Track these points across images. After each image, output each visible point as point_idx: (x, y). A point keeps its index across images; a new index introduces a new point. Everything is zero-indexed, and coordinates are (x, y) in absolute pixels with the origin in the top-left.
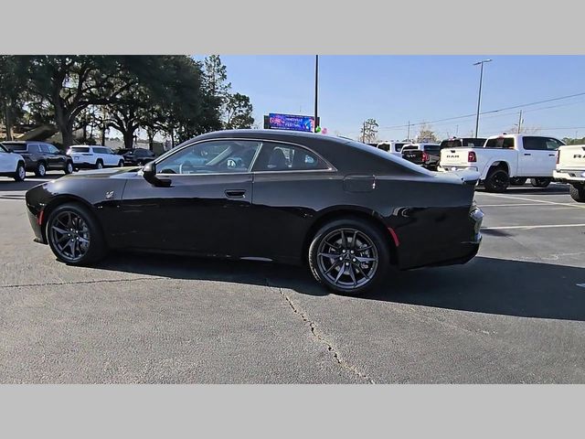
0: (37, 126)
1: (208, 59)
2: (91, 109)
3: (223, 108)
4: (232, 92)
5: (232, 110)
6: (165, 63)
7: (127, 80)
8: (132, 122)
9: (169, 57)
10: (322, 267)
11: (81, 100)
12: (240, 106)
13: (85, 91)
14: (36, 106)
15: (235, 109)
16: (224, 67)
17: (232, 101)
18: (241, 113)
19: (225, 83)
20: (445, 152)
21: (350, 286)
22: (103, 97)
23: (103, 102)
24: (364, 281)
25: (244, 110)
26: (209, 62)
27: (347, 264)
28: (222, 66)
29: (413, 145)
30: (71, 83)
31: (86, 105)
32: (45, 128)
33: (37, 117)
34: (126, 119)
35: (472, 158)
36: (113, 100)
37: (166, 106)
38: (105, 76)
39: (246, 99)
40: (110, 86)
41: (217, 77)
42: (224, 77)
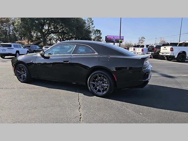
0: (36, 41)
1: (88, 18)
2: (52, 35)
3: (92, 34)
4: (95, 29)
5: (95, 34)
6: (74, 20)
7: (62, 26)
8: (64, 39)
9: (75, 18)
10: (92, 86)
11: (49, 32)
12: (98, 33)
13: (50, 30)
14: (37, 34)
15: (96, 34)
16: (93, 21)
17: (95, 32)
18: (98, 36)
19: (93, 26)
20: (162, 48)
21: (101, 94)
22: (55, 31)
23: (55, 33)
24: (105, 92)
26: (88, 20)
27: (100, 86)
28: (92, 20)
29: (153, 45)
30: (46, 27)
31: (50, 34)
32: (39, 41)
33: (37, 38)
34: (62, 38)
35: (172, 50)
36: (58, 32)
37: (74, 34)
38: (56, 25)
39: (100, 31)
40: (57, 28)
41: (91, 24)
42: (93, 24)
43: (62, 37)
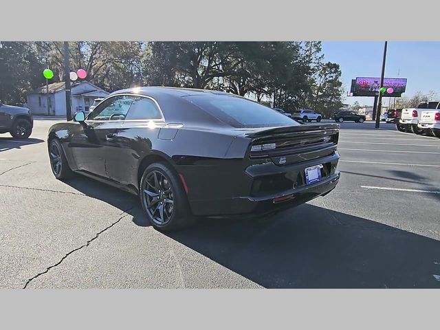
3: (316, 76)
4: (325, 62)
5: (323, 76)
7: (240, 58)
8: (243, 88)
10: (147, 201)
11: (209, 74)
12: (331, 73)
13: (213, 67)
15: (326, 75)
16: (320, 42)
17: (324, 69)
18: (331, 78)
19: (319, 55)
21: (161, 221)
22: (224, 71)
23: (222, 75)
24: (168, 220)
25: (334, 75)
27: (161, 203)
31: (213, 77)
37: (266, 75)
39: (336, 66)
40: (229, 63)
41: (314, 50)
42: (319, 50)
43: (239, 84)
